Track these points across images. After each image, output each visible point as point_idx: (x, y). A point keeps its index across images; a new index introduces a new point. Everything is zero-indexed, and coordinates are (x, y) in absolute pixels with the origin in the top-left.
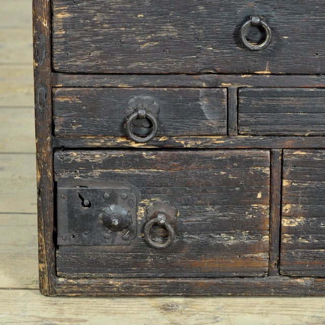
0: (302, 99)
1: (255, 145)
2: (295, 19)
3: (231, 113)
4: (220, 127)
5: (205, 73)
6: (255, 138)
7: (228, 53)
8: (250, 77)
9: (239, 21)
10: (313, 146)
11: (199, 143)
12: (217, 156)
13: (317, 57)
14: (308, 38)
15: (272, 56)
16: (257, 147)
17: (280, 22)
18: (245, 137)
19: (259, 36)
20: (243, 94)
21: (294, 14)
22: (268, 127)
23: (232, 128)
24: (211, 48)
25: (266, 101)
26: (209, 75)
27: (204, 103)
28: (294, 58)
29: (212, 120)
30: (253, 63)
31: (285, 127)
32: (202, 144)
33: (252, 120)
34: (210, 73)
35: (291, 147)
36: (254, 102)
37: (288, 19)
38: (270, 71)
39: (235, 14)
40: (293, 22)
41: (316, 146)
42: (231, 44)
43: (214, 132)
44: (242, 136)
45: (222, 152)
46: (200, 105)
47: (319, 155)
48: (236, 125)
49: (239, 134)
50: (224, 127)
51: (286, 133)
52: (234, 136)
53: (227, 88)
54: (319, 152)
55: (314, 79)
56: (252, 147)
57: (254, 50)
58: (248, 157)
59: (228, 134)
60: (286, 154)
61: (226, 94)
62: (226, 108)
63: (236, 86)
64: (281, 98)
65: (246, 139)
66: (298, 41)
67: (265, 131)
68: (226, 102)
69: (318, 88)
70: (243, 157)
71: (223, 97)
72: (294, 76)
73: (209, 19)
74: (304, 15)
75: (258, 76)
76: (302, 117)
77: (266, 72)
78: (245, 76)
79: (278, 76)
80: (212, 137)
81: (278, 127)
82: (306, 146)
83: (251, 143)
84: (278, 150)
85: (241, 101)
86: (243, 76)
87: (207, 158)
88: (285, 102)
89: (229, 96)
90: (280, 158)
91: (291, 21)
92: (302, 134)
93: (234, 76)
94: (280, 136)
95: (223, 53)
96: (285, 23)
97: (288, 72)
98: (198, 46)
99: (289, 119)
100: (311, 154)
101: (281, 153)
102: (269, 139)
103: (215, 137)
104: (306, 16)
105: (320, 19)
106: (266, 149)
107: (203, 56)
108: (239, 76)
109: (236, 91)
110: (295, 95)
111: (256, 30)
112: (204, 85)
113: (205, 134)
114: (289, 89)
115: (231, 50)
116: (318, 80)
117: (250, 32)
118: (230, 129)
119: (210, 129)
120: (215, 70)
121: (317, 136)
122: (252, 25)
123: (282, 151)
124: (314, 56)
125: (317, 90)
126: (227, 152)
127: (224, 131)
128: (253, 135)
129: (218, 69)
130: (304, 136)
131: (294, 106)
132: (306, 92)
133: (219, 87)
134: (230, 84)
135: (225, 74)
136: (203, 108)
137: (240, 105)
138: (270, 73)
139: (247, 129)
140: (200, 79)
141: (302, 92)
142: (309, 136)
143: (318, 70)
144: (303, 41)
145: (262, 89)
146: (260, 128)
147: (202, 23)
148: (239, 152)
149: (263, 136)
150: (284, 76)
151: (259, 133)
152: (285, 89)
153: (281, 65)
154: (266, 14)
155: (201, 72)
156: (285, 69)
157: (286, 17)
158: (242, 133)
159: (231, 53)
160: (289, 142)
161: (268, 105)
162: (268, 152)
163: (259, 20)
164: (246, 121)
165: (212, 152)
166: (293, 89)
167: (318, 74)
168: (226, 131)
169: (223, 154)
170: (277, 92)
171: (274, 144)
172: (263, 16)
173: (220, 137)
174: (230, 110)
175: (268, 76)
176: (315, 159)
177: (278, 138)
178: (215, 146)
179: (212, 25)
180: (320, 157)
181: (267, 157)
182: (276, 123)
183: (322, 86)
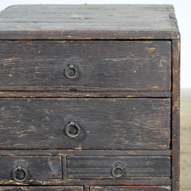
0: (97, 161)
1: (76, 183)
2: (92, 123)
3: (64, 168)
4: (59, 175)
5: (51, 149)
6: (76, 180)
7: (61, 139)
8: (72, 151)
9: (65, 124)
10: (104, 184)
11: (49, 182)
12: (57, 189)
13: (104, 141)
14: (99, 132)
15: (82, 141)
16: (77, 184)
17: (85, 124)
18: (71, 179)
19: (75, 131)
20: (69, 159)
21: (92, 121)
22: (81, 175)
23: (64, 175)
24: (53, 137)
25: (80, 162)
26: (53, 150)
27: (50, 163)
28: (92, 141)
29: (55, 171)
30: (73, 144)
31: (90, 175)
32: (50, 183)
33: (74, 171)
34: (53, 149)
35: (93, 184)
36: (74, 163)
37: (89, 123)
38: (81, 148)
39: (64, 120)
40: (91, 124)
41: (106, 184)
42: (62, 135)
43: (56, 177)
44: (70, 179)
45: (60, 187)
46: (48, 164)
47: (106, 188)
48: (66, 174)
49: (68, 178)
50: (60, 175)
51: (91, 178)
52: (66, 179)
53: (61, 156)
54: (106, 187)
55: (103, 152)
56: (75, 184)
57: (72, 138)
58: (73, 189)
59: (63, 178)
60: (91, 188)
61: (61, 159)
62: (61, 166)
63: (66, 155)
64: (87, 161)
65: (72, 181)
66: (94, 133)
67: (80, 177)
68: (61, 163)
69: (105, 156)
70: (70, 189)
71: (59, 160)
72: (93, 150)
73: (51, 123)
74: (97, 121)
75: (76, 150)
76: (98, 170)
77: (80, 148)
78: (70, 150)
79: (86, 150)
80: (55, 180)
81: (87, 175)
82: (101, 184)
83: (74, 183)
84: (87, 186)
85: (68, 162)
86: (69, 150)
87: (53, 190)
88: (89, 163)
89: (63, 160)
90: (88, 190)
91: (90, 124)
92: (98, 178)
93: (64, 150)
94: (88, 179)
95: (59, 139)
96: (88, 125)
97: (90, 148)
98: (46, 136)
99: (92, 171)
100: (103, 188)
101: (89, 187)
102: (83, 181)
103: (56, 180)
104: (97, 122)
105: (104, 123)
106: (82, 185)
107: (49, 141)
108: (67, 150)
109: (66, 157)
110: (94, 159)
111: (74, 128)
112: (50, 154)
113: (51, 178)
114: (91, 157)
115: (62, 138)
116: (105, 152)
117: (71, 129)
118: (63, 176)
119: (54, 176)
120: (55, 147)
121: (106, 179)
122: (71, 126)
123: (90, 186)
124: (102, 140)
125: (105, 157)
126: (62, 187)
127: (61, 176)
128: (74, 179)
129: (56, 147)
130: (99, 179)
131: (94, 165)
132: (99, 158)
133: (58, 156)
134: (63, 154)
135: (61, 149)
136: (50, 166)
137: (68, 164)
138: (81, 149)
139: (71, 176)
140: (48, 152)
141: (97, 158)
142: (102, 179)
143: (105, 147)
144: (97, 134)
145: (78, 157)
146: (77, 175)
147: (48, 125)
148: (68, 187)
149: (80, 179)
150: (89, 150)
151: (78, 178)
152: (89, 157)
153: (87, 145)
154: (78, 120)
155: (49, 148)
156: (88, 147)
157: (88, 122)
158: (69, 178)
159: (62, 139)
160: (92, 182)
161: (81, 164)
162: (82, 187)
163: (74, 124)
164: (71, 172)
165: (55, 187)
166: (93, 157)
167: (105, 149)
168: (61, 177)
169: (60, 188)
170: (85, 158)
171: (85, 183)
172: (76, 121)
173: (59, 180)
174: (63, 167)
175: (81, 150)
176: (105, 190)
177: (87, 180)
178: (57, 184)
179: (53, 126)
180: (107, 190)
181: (82, 189)
182: (85, 173)
183: (107, 155)
